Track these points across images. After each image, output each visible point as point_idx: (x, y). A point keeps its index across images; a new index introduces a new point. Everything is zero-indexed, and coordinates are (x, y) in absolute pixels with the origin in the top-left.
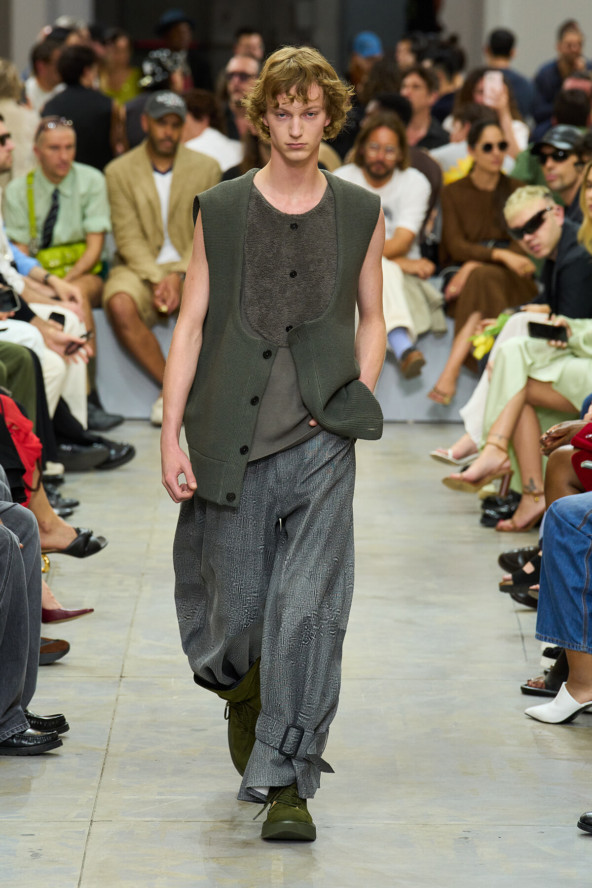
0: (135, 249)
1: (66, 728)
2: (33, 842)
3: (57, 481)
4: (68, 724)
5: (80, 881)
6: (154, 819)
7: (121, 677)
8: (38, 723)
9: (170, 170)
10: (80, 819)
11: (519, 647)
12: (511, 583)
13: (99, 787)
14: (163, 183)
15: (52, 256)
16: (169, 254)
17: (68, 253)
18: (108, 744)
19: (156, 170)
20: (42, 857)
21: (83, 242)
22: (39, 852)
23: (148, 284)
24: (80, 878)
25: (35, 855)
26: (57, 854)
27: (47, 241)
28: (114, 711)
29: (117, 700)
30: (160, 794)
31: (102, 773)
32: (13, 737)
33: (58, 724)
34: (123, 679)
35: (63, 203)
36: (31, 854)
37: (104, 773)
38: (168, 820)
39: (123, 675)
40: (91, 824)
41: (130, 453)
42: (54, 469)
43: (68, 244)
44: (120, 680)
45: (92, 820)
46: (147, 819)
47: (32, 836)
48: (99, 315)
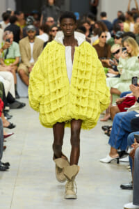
0: (25, 59)
3: (8, 111)
8: (3, 164)
9: (33, 42)
14: (32, 45)
15: (8, 61)
16: (32, 61)
17: (11, 60)
21: (15, 58)
23: (28, 67)
27: (5, 58)
35: (9, 50)
41: (25, 105)
42: (7, 108)
43: (11, 59)
44: (21, 154)
48: (17, 75)
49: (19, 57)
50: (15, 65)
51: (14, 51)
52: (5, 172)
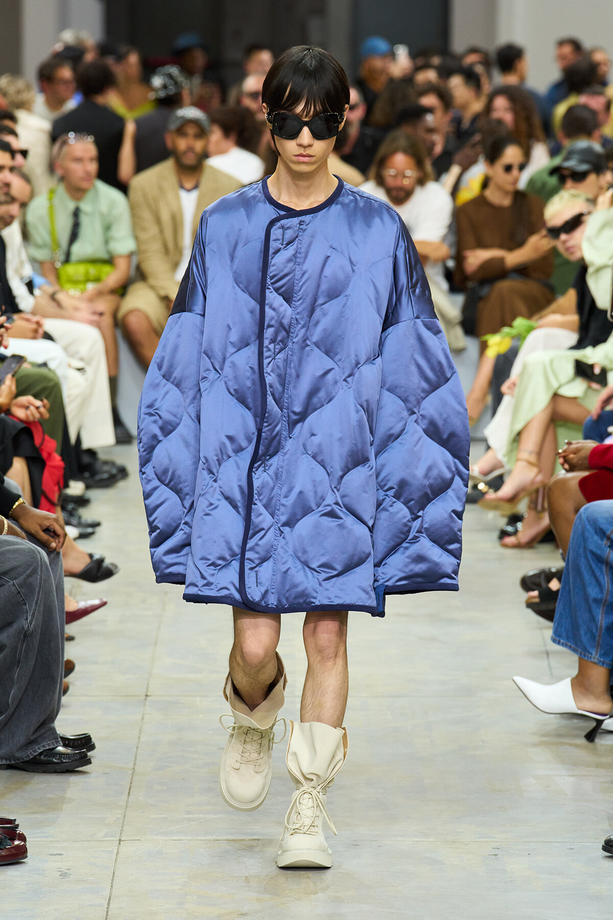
0: (156, 265)
1: (92, 747)
2: (62, 862)
3: (81, 501)
4: (94, 744)
5: (109, 900)
6: (183, 838)
7: (147, 696)
8: (66, 742)
9: (196, 187)
10: (108, 839)
11: (543, 663)
12: (537, 600)
13: (127, 806)
14: (189, 201)
17: (92, 270)
18: (135, 764)
19: (182, 187)
20: (71, 876)
22: (67, 871)
23: (166, 300)
24: (110, 897)
25: (64, 875)
26: (86, 874)
28: (140, 730)
29: (143, 718)
30: (188, 812)
31: (129, 793)
32: (41, 754)
33: (84, 743)
34: (148, 698)
35: (84, 220)
36: (59, 873)
37: (130, 793)
38: (196, 838)
39: (149, 694)
40: (120, 844)
42: (76, 488)
43: (92, 261)
44: (146, 699)
45: (120, 840)
46: (175, 838)
47: (60, 856)
49: (130, 255)
50: (113, 292)
51: (107, 228)
52: (73, 779)
